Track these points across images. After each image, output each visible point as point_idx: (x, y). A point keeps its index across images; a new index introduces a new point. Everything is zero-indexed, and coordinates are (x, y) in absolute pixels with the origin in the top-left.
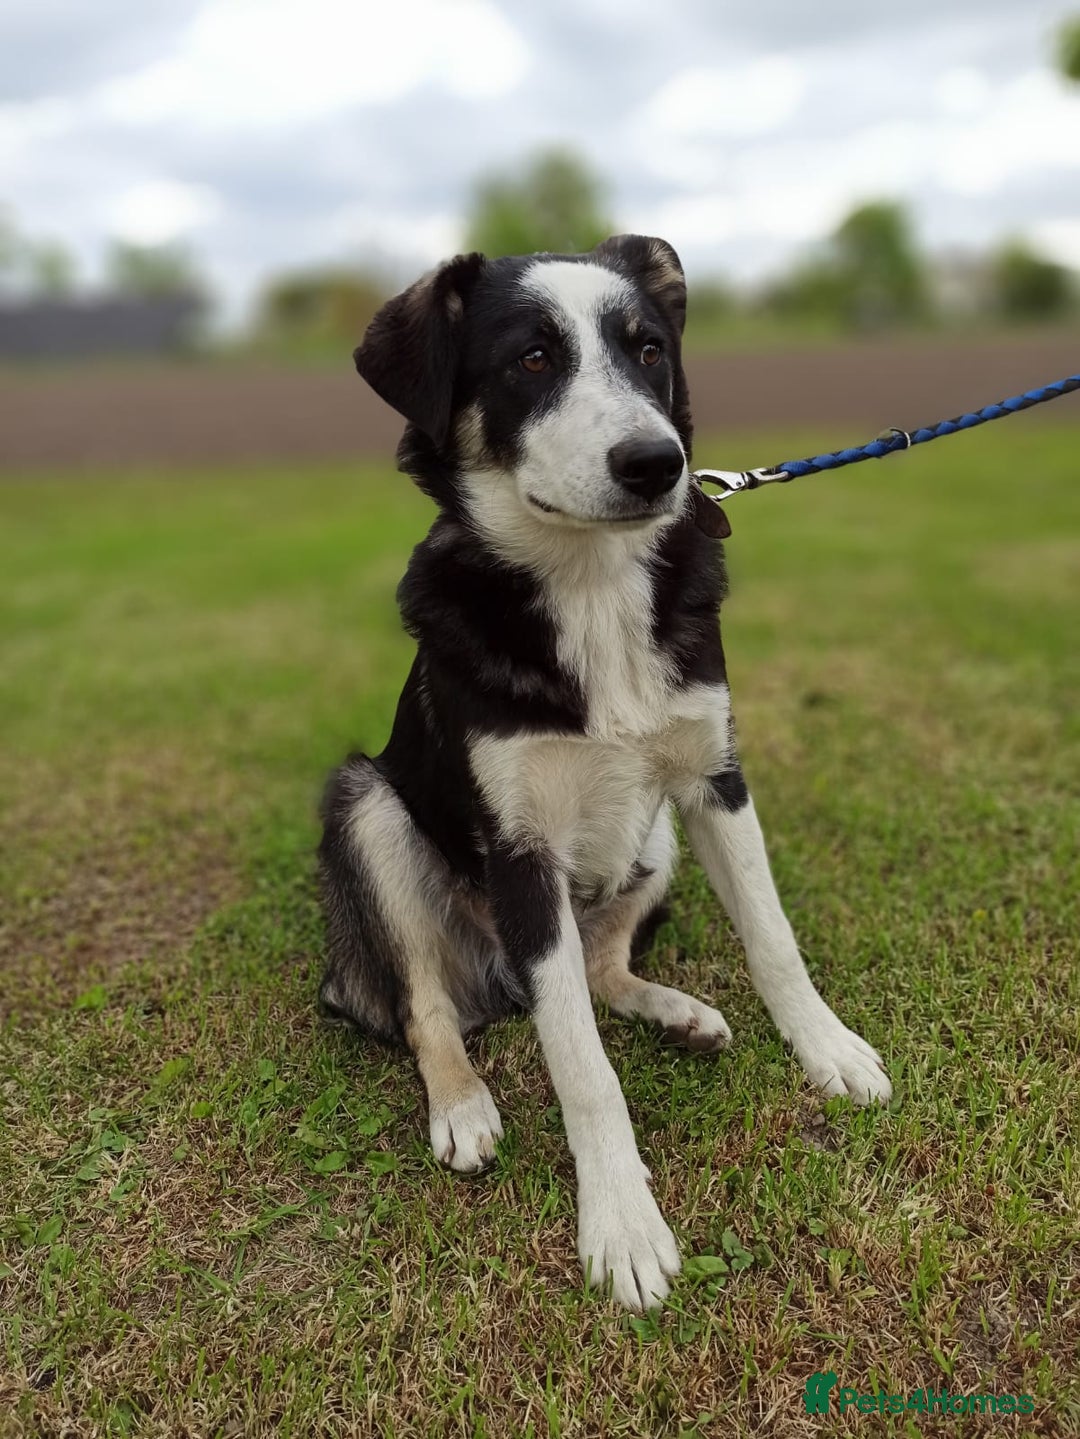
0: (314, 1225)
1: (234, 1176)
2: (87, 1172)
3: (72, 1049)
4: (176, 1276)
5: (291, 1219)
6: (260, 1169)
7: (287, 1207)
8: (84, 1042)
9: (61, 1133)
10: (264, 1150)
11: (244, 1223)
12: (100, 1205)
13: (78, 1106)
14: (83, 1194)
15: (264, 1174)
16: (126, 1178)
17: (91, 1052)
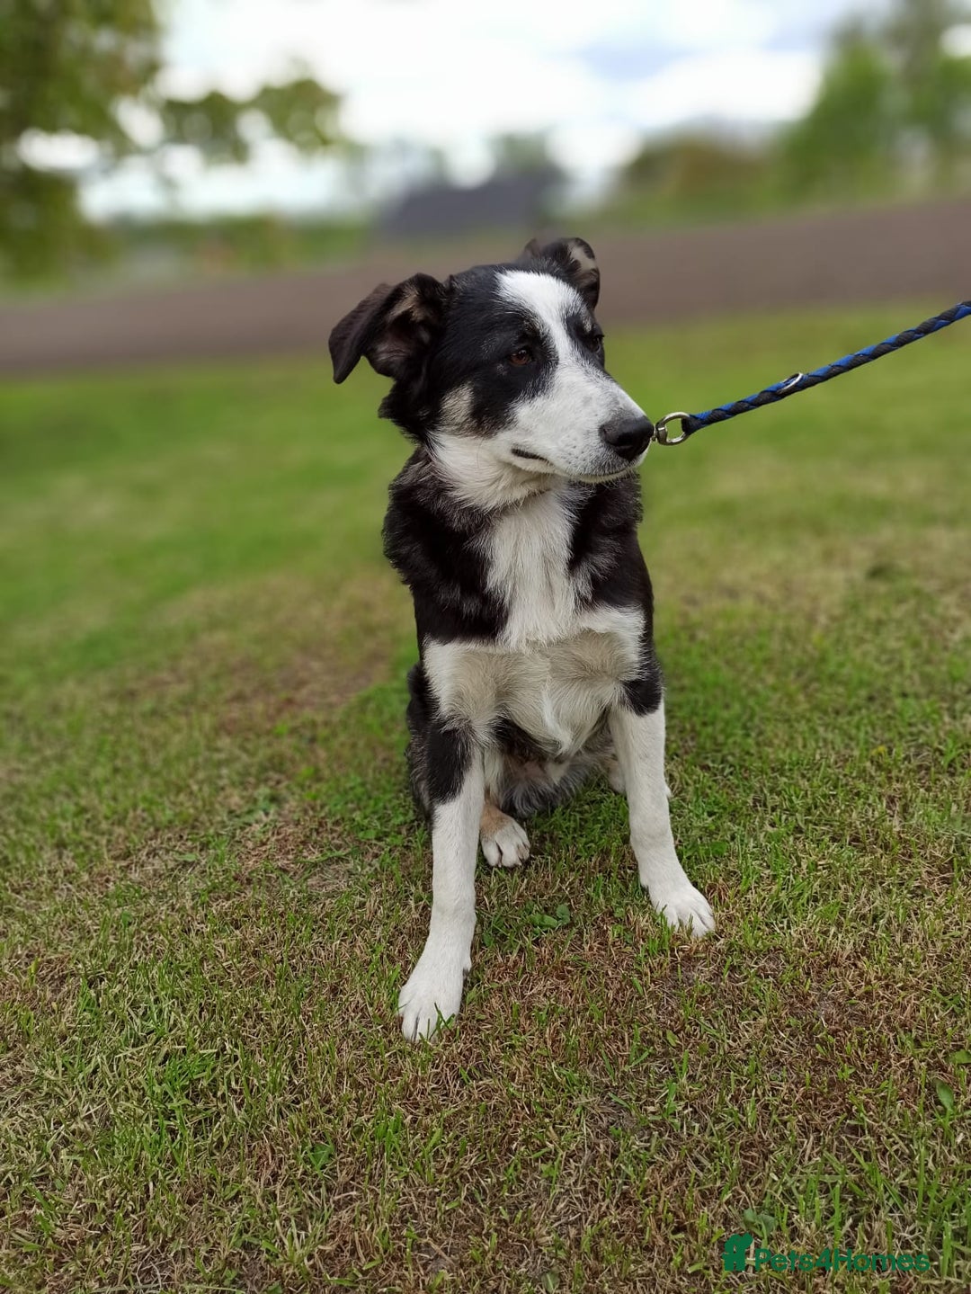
0: (350, 866)
1: (318, 833)
2: (247, 819)
3: (263, 754)
4: (274, 875)
5: (340, 859)
6: (332, 831)
7: (341, 853)
8: (269, 751)
9: (242, 797)
10: (337, 823)
11: (314, 856)
12: (249, 836)
13: (256, 786)
14: (242, 829)
15: (335, 835)
16: (265, 825)
17: (271, 759)
